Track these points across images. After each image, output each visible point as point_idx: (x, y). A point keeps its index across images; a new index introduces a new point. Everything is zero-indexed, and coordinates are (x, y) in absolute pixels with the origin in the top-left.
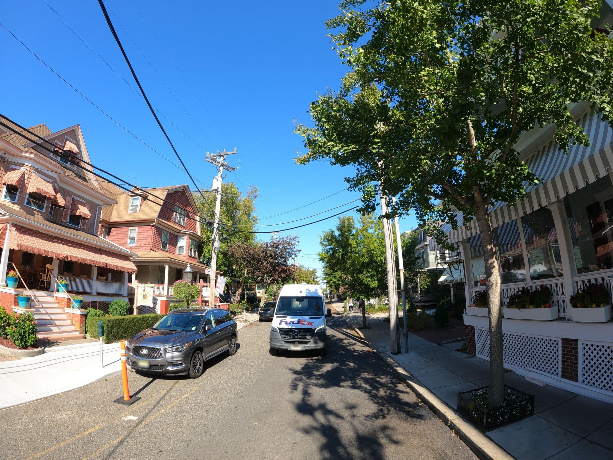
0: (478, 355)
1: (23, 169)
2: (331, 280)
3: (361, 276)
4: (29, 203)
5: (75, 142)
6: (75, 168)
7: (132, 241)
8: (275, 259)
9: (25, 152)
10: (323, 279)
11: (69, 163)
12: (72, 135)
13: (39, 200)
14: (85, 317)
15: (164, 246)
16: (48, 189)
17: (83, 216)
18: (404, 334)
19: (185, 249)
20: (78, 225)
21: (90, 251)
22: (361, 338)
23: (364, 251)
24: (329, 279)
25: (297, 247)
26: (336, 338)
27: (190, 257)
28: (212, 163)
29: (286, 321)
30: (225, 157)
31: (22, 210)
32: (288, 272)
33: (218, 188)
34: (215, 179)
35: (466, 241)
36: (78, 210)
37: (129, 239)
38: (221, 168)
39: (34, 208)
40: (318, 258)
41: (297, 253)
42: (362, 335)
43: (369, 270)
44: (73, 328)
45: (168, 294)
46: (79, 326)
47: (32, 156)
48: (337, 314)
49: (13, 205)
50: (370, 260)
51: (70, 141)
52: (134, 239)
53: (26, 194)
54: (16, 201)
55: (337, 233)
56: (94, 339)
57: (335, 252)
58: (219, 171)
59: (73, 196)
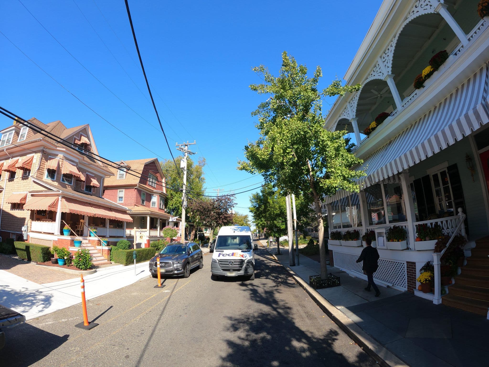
0: (335, 266)
1: (57, 158)
2: (259, 223)
3: (275, 222)
4: (63, 180)
5: (86, 136)
6: (87, 153)
7: (120, 199)
8: (219, 210)
9: (59, 147)
10: (253, 222)
11: (83, 151)
12: (84, 132)
13: (69, 177)
14: (110, 251)
15: (143, 202)
16: (74, 170)
17: (95, 186)
18: (296, 255)
19: (156, 204)
20: (91, 192)
21: (106, 210)
22: (276, 260)
23: (277, 206)
24: (257, 222)
25: (235, 202)
26: (260, 260)
27: (160, 209)
28: (180, 150)
29: (223, 254)
30: (189, 146)
31: (59, 185)
32: (228, 219)
33: (185, 167)
34: (182, 161)
35: (329, 204)
36: (92, 182)
37: (118, 198)
38: (186, 154)
39: (67, 183)
40: (249, 210)
41: (234, 205)
42: (276, 258)
43: (280, 218)
44: (102, 258)
45: (149, 236)
46: (107, 256)
47: (64, 150)
48: (263, 247)
49: (53, 182)
50: (281, 212)
51: (84, 136)
52: (122, 197)
53: (61, 174)
54: (55, 179)
55: (261, 194)
56: (117, 264)
57: (260, 206)
58: (185, 155)
59: (87, 173)
